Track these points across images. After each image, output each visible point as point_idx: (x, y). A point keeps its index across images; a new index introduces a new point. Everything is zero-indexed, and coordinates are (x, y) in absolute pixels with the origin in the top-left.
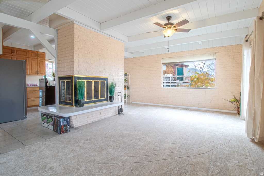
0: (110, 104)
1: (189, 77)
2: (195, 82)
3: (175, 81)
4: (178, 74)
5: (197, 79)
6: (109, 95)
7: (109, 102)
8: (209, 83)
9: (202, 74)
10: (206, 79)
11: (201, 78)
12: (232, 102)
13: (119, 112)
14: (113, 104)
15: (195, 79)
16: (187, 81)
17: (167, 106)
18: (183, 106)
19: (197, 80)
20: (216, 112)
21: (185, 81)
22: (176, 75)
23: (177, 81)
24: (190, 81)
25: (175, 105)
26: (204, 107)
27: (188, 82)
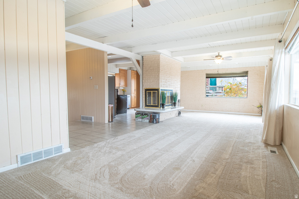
0: (174, 108)
1: (222, 87)
2: (227, 93)
3: (208, 92)
4: (211, 84)
5: (230, 89)
6: (173, 102)
7: (173, 107)
8: (242, 94)
9: (234, 84)
10: (239, 90)
11: (234, 89)
12: (258, 108)
13: (179, 114)
14: (175, 108)
15: (228, 90)
16: (220, 91)
17: (210, 111)
18: (222, 111)
19: (230, 91)
20: (247, 115)
21: (219, 92)
22: (209, 85)
23: (210, 91)
24: (223, 91)
25: (216, 111)
26: (238, 112)
27: (221, 93)
